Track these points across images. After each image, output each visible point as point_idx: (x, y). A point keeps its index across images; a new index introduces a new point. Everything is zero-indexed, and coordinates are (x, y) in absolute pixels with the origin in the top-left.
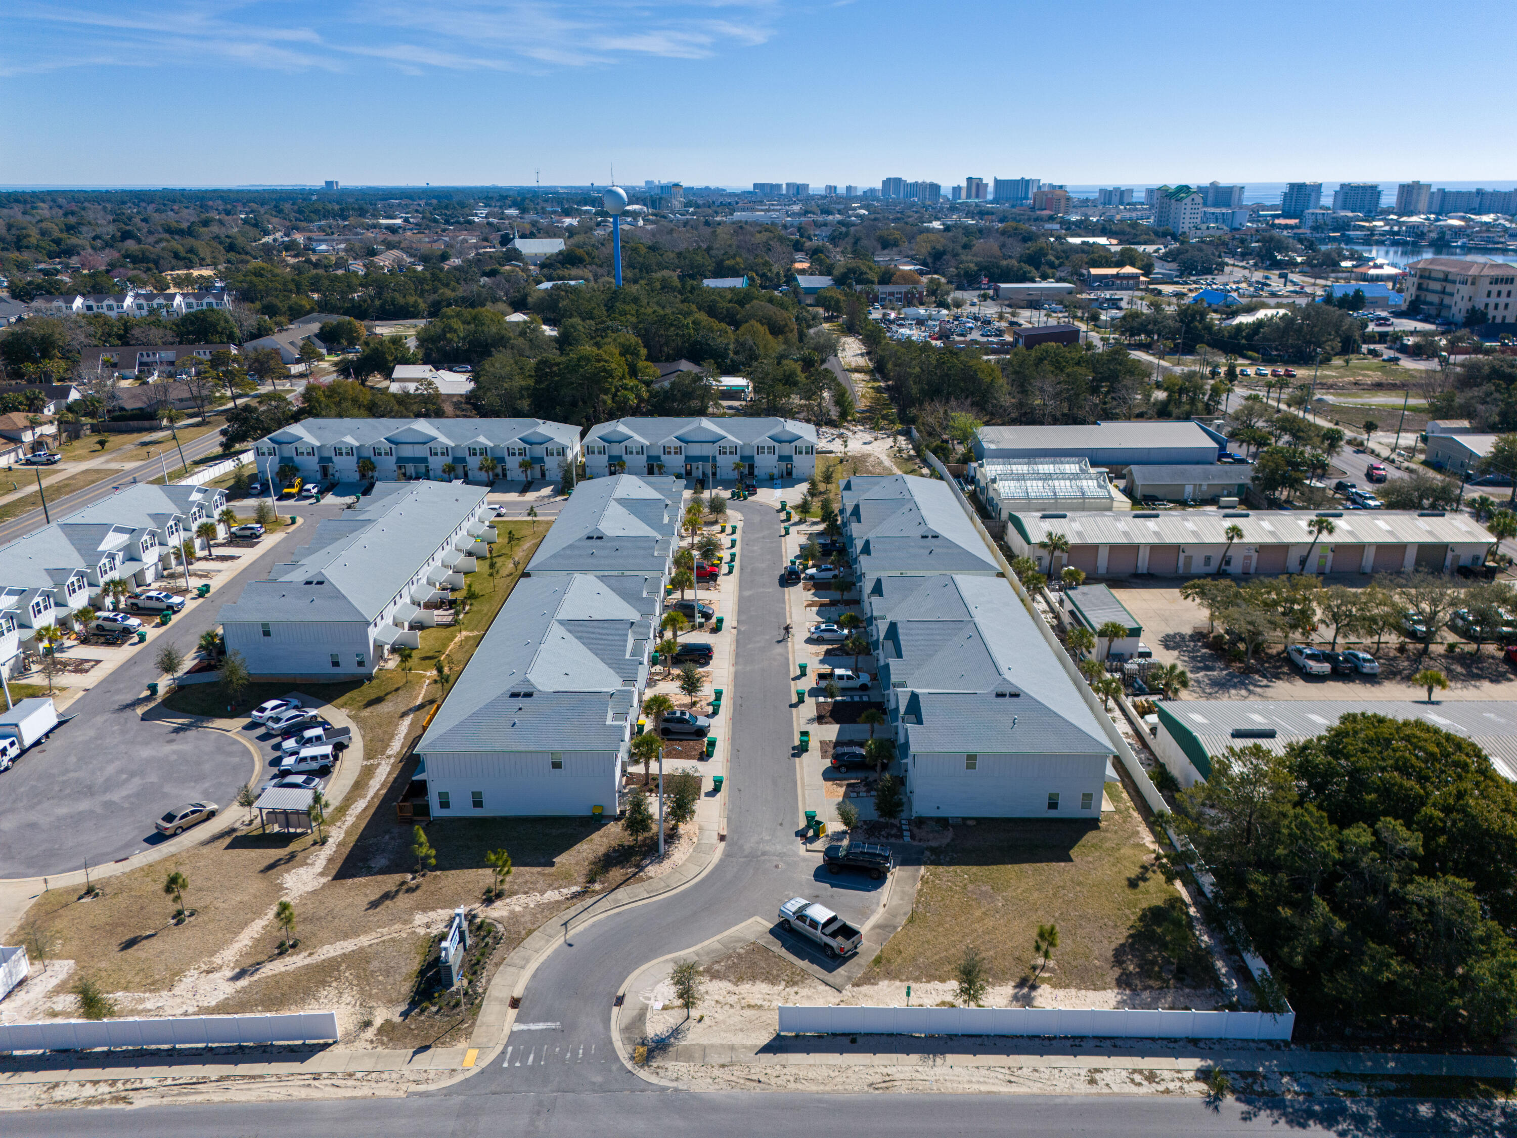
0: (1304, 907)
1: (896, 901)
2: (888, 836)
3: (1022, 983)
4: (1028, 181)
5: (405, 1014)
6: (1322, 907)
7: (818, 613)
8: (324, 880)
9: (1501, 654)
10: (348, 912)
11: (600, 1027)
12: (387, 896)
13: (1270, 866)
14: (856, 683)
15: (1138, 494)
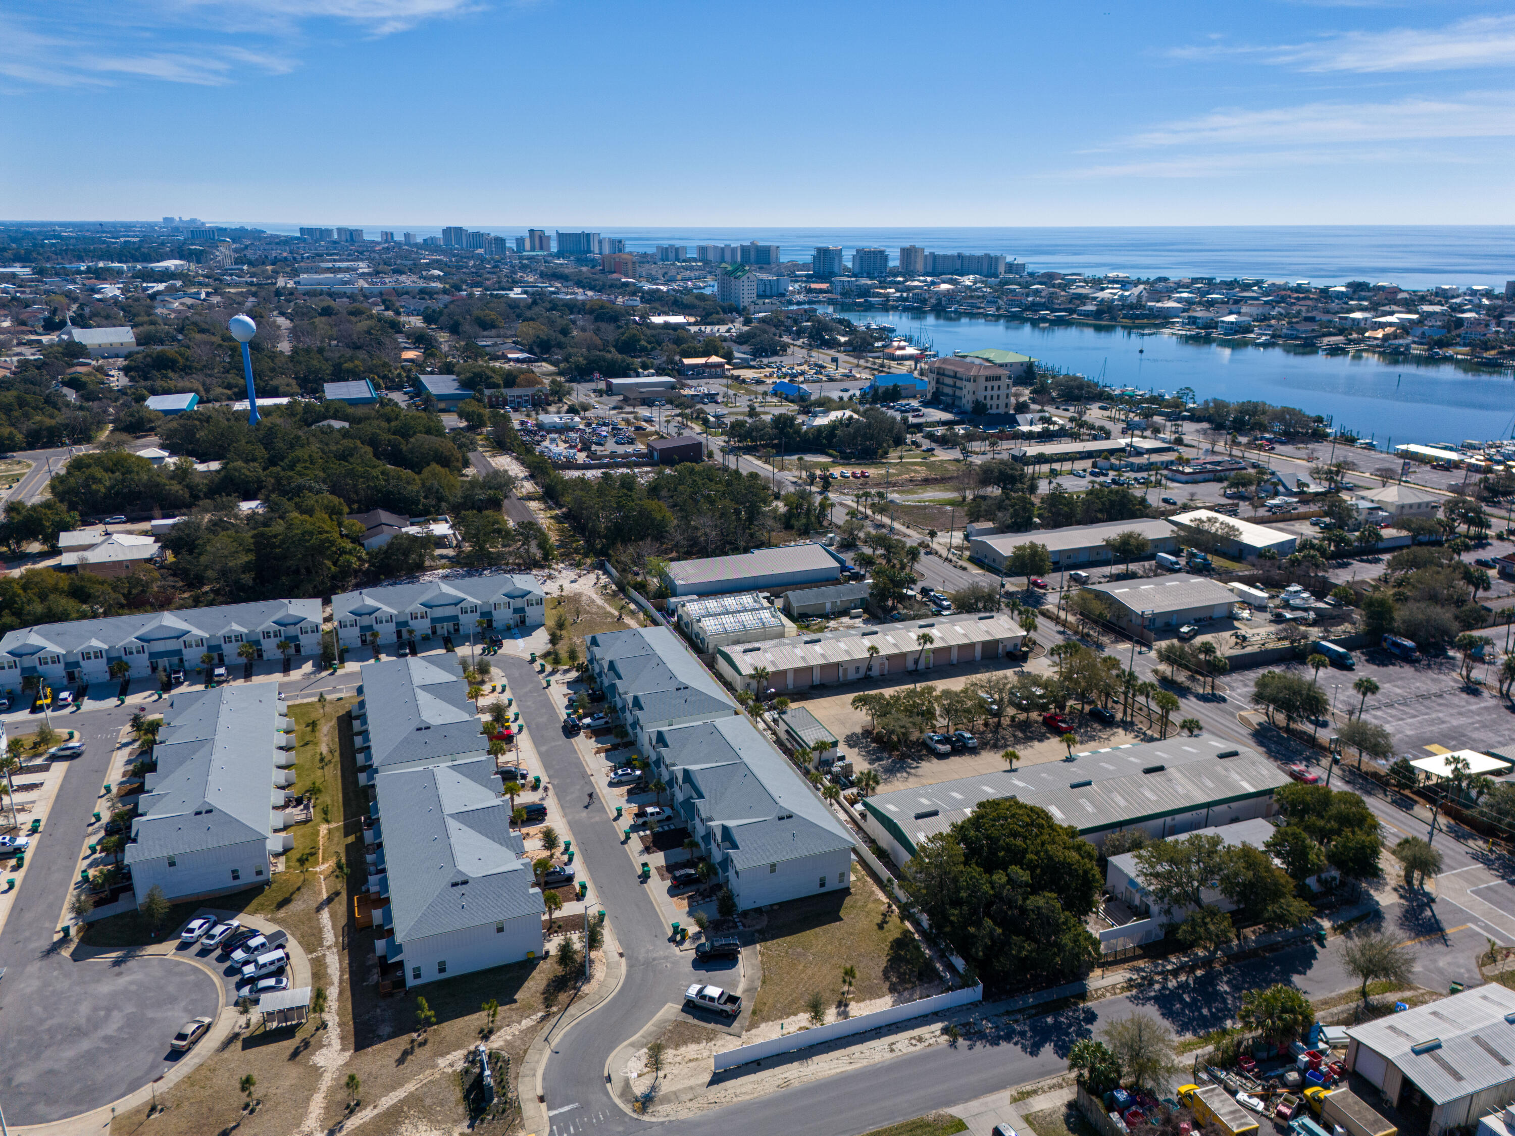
0: (978, 924)
1: (750, 972)
2: (729, 928)
3: (839, 1006)
4: (588, 235)
5: (471, 1126)
6: (988, 922)
7: (607, 758)
8: (348, 1054)
9: (1040, 719)
10: (384, 1071)
11: (605, 1099)
12: (406, 1054)
13: (957, 903)
14: (663, 816)
15: (795, 613)
